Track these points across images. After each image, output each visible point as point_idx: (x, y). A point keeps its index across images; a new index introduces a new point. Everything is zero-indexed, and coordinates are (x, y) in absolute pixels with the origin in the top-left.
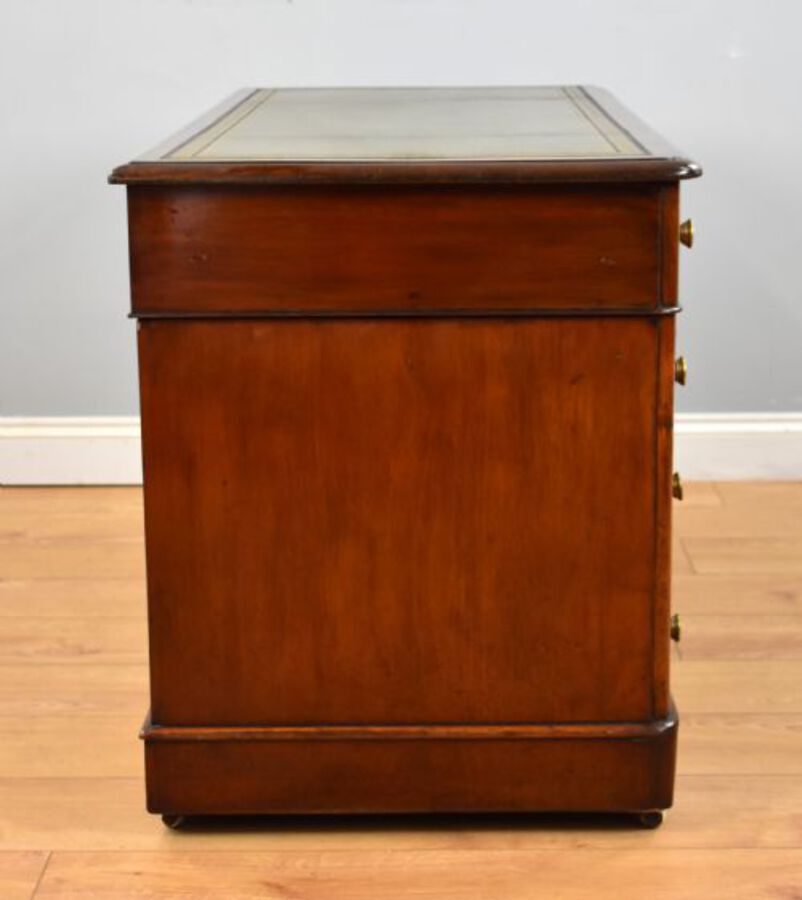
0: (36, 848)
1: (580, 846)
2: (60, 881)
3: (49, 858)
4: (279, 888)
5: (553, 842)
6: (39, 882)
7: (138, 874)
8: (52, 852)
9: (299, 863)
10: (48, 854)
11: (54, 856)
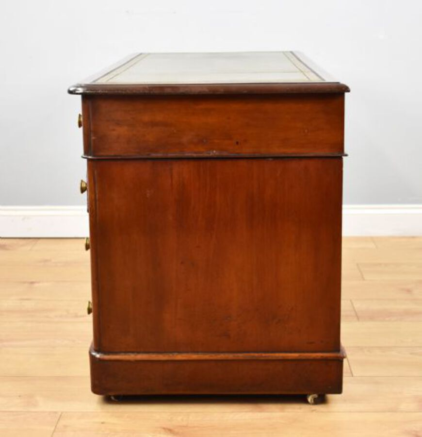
0: (55, 410)
1: (313, 411)
2: (65, 426)
3: (61, 416)
4: (170, 431)
5: (300, 408)
6: (56, 427)
7: (103, 423)
8: (62, 413)
9: (179, 418)
10: (60, 413)
11: (63, 415)
